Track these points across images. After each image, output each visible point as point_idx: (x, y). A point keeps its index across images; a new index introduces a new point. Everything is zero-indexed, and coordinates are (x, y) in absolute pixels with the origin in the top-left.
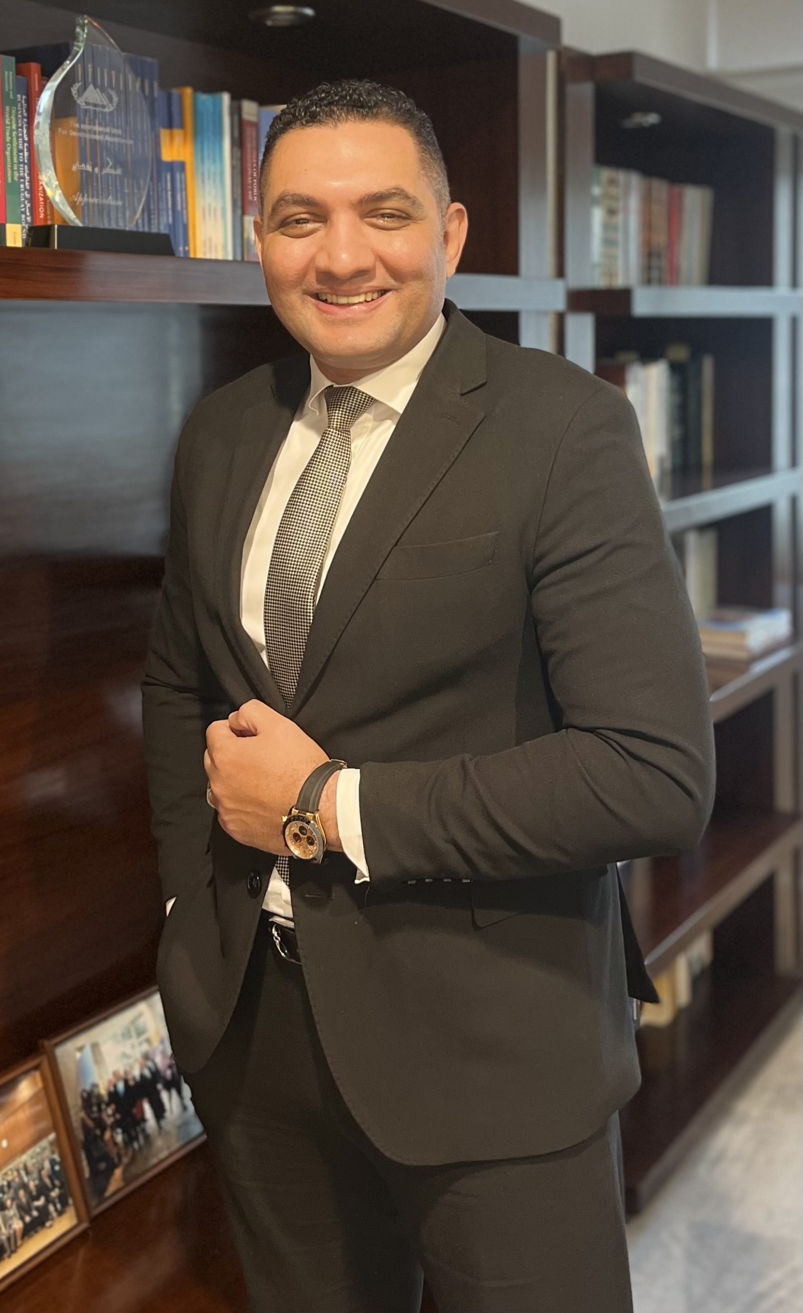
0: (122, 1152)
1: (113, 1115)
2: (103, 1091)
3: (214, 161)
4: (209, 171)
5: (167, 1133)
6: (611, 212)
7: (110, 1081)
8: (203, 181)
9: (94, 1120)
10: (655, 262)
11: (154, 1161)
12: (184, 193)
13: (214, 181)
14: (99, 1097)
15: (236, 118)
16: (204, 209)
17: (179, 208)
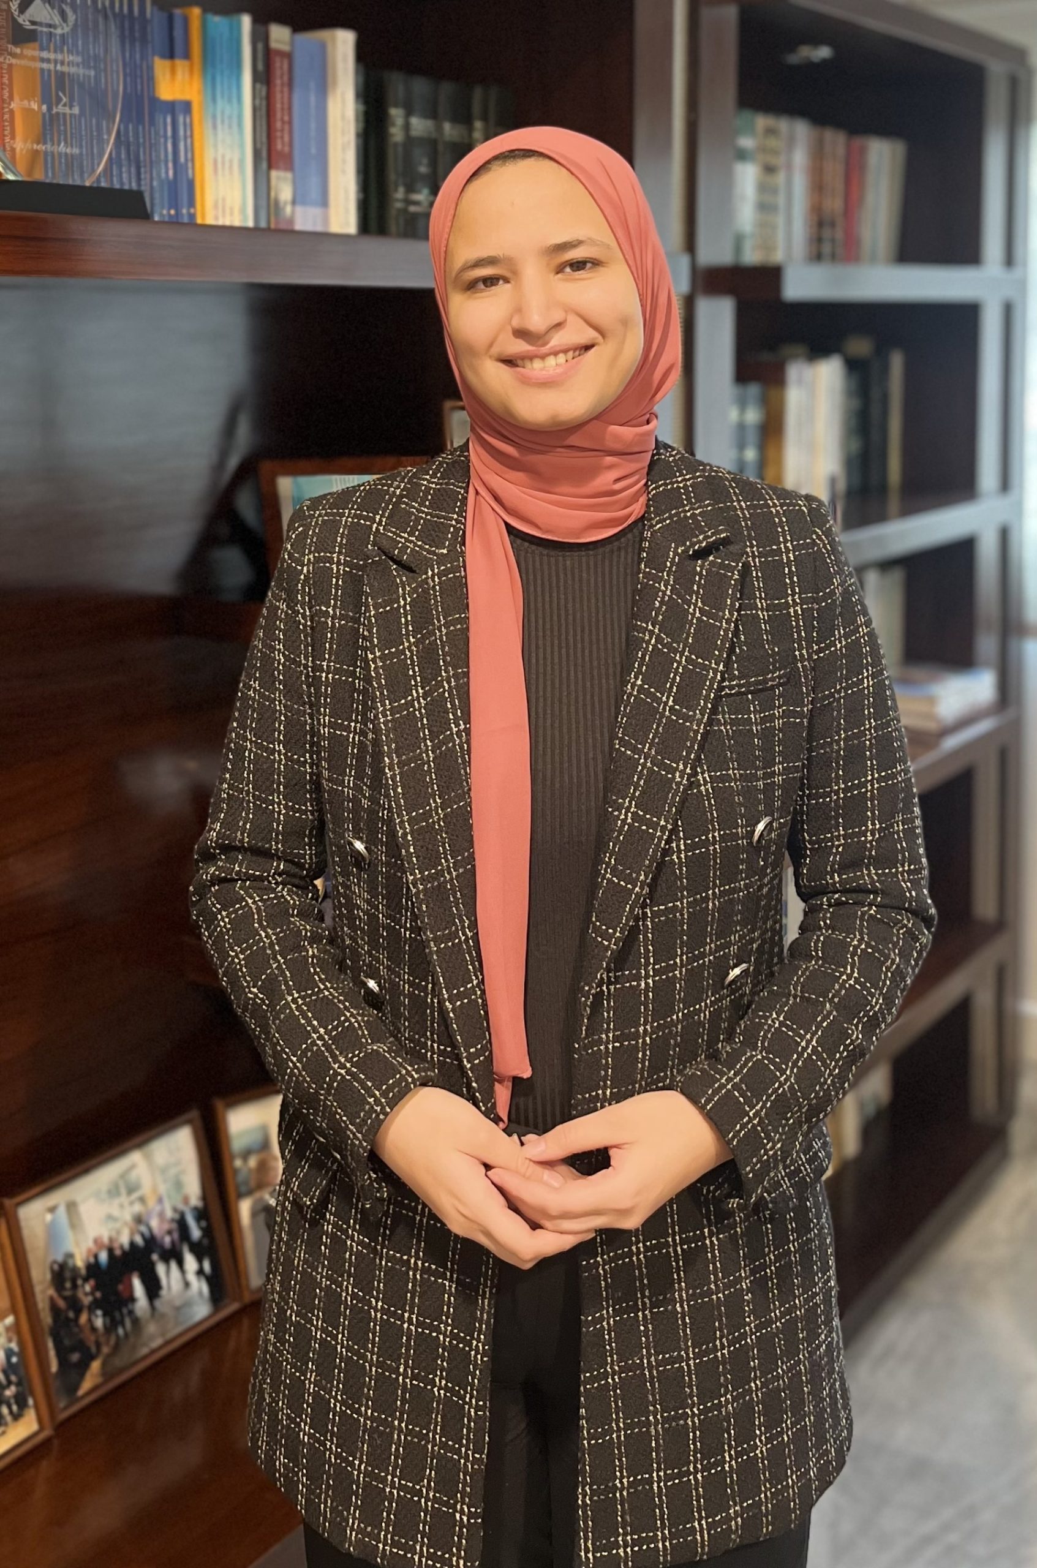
0: (102, 1340)
1: (92, 1293)
2: (80, 1262)
3: (230, 100)
4: (223, 113)
5: (163, 1316)
6: (769, 169)
7: (89, 1251)
8: (215, 127)
9: (65, 1298)
10: (827, 233)
11: (145, 1351)
12: (189, 141)
13: (230, 127)
14: (75, 1269)
15: (260, 46)
16: (215, 162)
17: (182, 159)
